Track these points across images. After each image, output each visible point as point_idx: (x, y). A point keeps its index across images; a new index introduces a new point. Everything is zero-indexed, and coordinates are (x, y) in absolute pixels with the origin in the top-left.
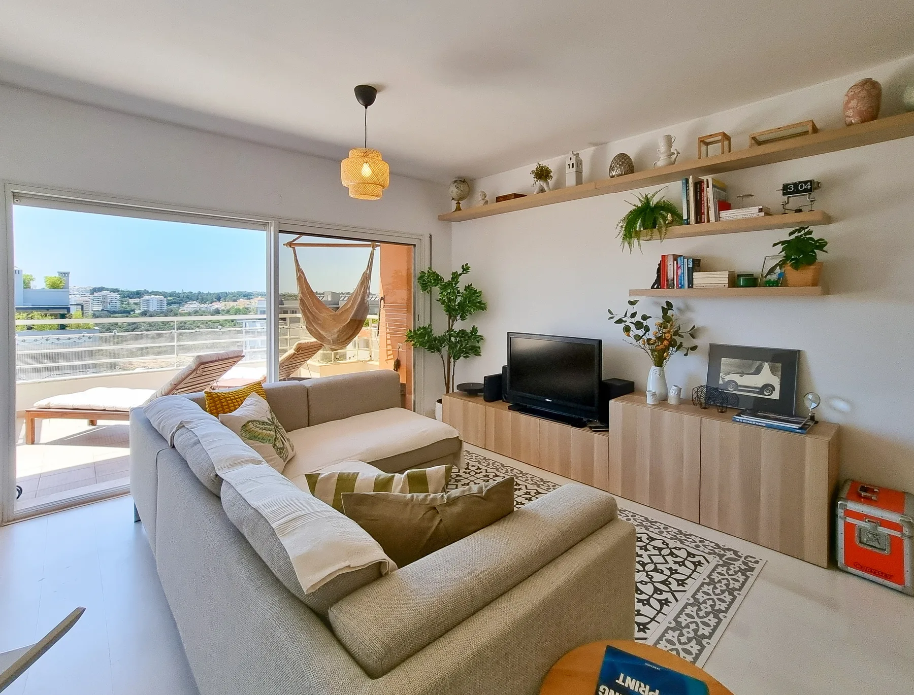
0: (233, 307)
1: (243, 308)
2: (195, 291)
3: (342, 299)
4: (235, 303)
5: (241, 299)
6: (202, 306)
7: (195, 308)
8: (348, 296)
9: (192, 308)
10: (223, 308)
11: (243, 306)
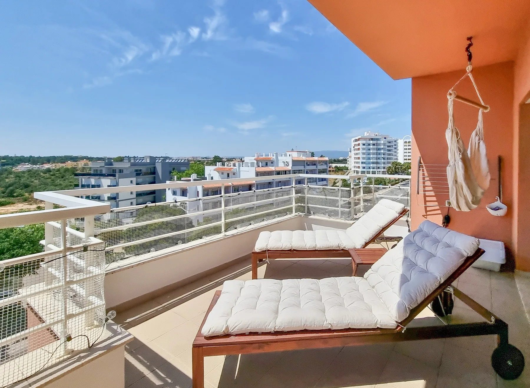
0: (63, 167)
1: (71, 168)
2: (27, 155)
3: (157, 161)
4: (63, 165)
5: (69, 162)
6: (34, 166)
7: (29, 168)
8: (162, 159)
9: (25, 168)
10: (54, 168)
11: (71, 167)
